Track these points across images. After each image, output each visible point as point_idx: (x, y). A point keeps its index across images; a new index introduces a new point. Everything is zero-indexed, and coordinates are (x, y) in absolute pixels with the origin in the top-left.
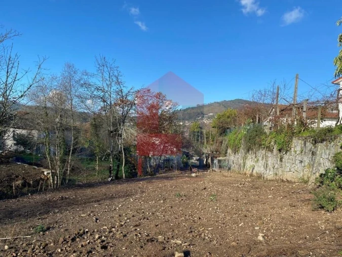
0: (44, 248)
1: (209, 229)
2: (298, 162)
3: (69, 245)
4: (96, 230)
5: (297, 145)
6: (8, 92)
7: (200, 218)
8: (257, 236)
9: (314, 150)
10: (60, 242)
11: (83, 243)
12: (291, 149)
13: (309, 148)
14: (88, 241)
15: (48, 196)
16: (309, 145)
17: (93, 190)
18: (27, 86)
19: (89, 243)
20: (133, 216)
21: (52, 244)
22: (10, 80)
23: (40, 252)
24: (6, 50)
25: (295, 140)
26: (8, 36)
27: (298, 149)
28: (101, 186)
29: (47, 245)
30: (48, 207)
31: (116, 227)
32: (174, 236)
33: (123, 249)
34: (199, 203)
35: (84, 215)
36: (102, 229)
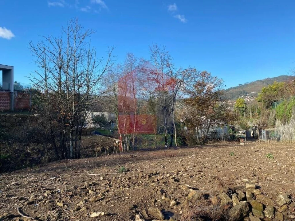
0: (128, 180)
1: (274, 174)
3: (147, 179)
4: (165, 172)
6: (89, 77)
7: (260, 168)
10: (140, 177)
11: (158, 178)
15: (122, 156)
17: (155, 152)
18: (102, 71)
19: (163, 178)
20: (194, 166)
21: (134, 178)
22: (90, 68)
23: (126, 182)
24: (86, 46)
26: (87, 34)
28: (160, 150)
29: (130, 178)
30: (123, 161)
31: (182, 171)
32: (238, 177)
33: (194, 182)
34: (255, 159)
35: (153, 164)
36: (170, 172)
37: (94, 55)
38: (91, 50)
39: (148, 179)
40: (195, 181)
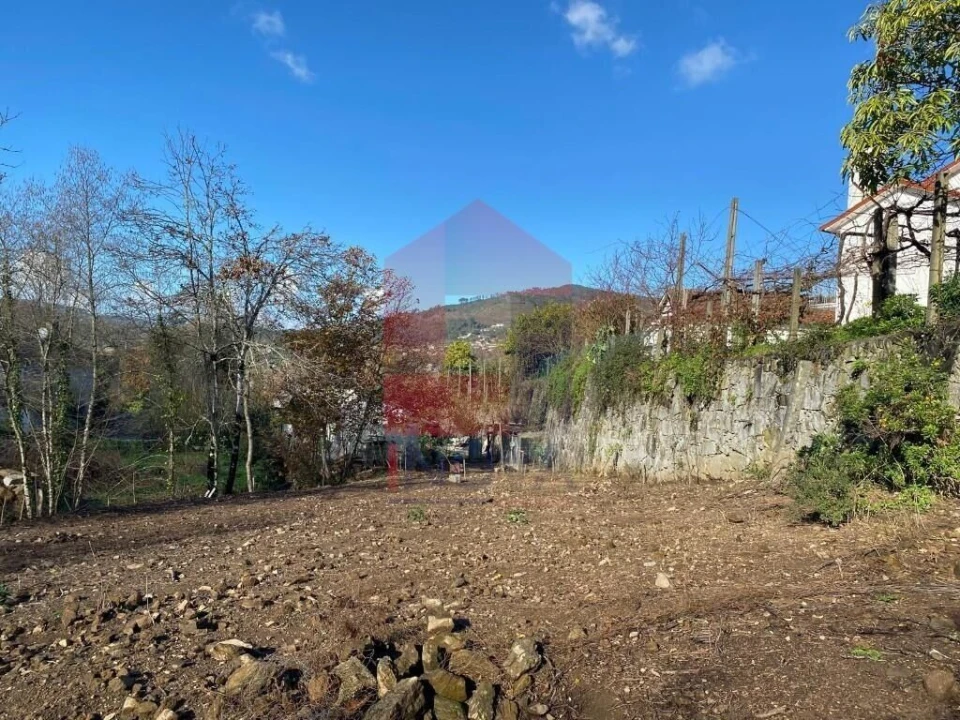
0: (10, 639)
1: (517, 575)
2: (738, 426)
3: (94, 629)
4: (176, 596)
5: (736, 380)
7: (485, 558)
8: (652, 579)
9: (783, 391)
10: (65, 622)
11: (140, 622)
12: (719, 393)
13: (768, 387)
14: (156, 615)
15: (18, 535)
16: (769, 379)
19: (157, 620)
20: (289, 563)
21: (38, 629)
25: (730, 369)
27: (741, 391)
28: (183, 508)
29: (21, 631)
31: (239, 586)
32: (415, 594)
33: (268, 624)
34: (478, 529)
35: (138, 566)
36: (195, 591)
39: (98, 627)
40: (271, 622)
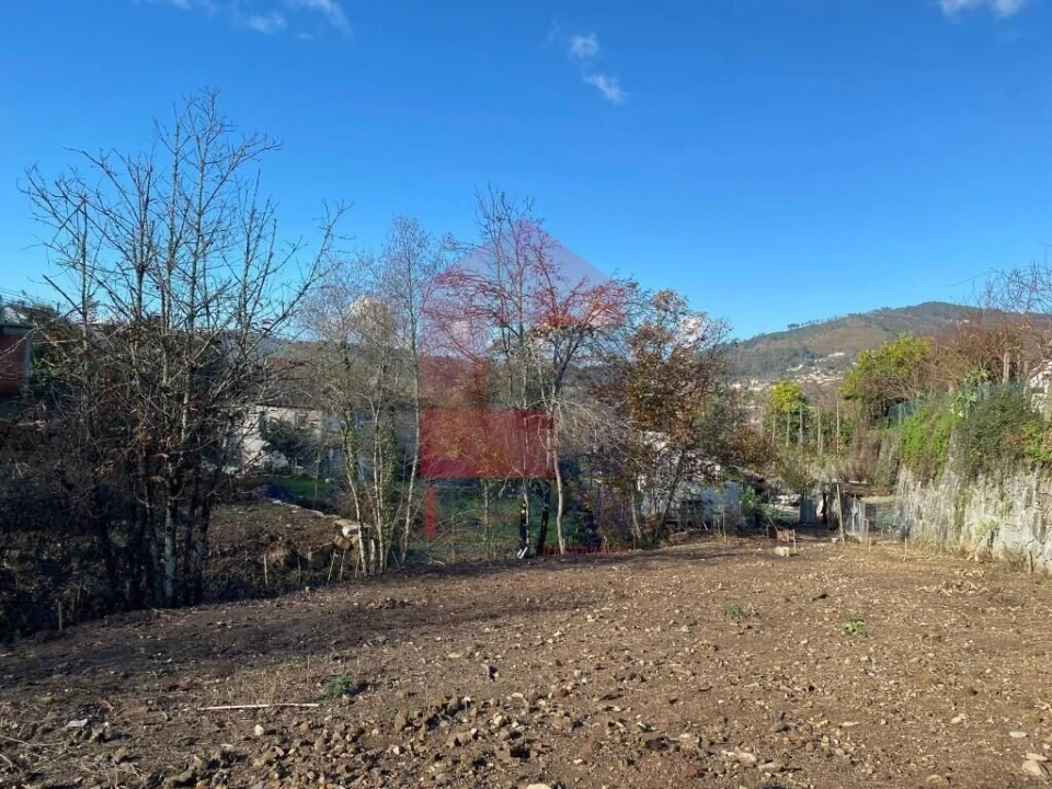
0: (354, 740)
1: (846, 724)
3: (421, 738)
4: (492, 702)
6: (249, 306)
7: (811, 688)
8: (1020, 761)
10: (397, 728)
11: (460, 736)
14: (474, 731)
15: (356, 596)
17: (477, 582)
18: (297, 287)
19: (476, 736)
20: (599, 668)
21: (375, 732)
22: (254, 273)
23: (346, 751)
24: (243, 191)
26: (247, 151)
28: (497, 571)
29: (362, 731)
30: (358, 627)
31: (550, 696)
32: (729, 736)
33: (577, 762)
34: (805, 641)
35: (457, 656)
36: (509, 698)
37: (268, 229)
38: (261, 208)
39: (425, 736)
40: (580, 761)
